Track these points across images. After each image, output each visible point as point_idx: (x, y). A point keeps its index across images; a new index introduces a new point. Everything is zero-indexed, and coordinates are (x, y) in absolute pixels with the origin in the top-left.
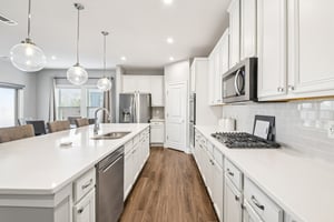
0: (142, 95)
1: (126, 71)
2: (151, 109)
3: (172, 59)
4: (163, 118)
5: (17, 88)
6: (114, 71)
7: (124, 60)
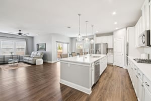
0: (104, 44)
1: (98, 35)
2: (107, 49)
3: (117, 29)
4: (113, 53)
5: (68, 44)
6: (93, 36)
7: (97, 32)
